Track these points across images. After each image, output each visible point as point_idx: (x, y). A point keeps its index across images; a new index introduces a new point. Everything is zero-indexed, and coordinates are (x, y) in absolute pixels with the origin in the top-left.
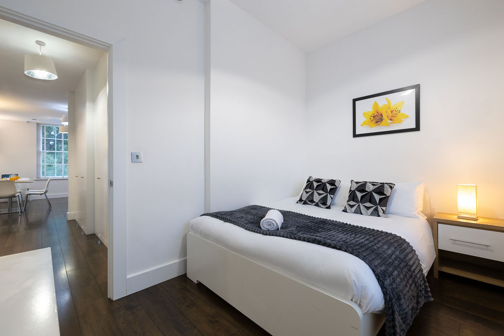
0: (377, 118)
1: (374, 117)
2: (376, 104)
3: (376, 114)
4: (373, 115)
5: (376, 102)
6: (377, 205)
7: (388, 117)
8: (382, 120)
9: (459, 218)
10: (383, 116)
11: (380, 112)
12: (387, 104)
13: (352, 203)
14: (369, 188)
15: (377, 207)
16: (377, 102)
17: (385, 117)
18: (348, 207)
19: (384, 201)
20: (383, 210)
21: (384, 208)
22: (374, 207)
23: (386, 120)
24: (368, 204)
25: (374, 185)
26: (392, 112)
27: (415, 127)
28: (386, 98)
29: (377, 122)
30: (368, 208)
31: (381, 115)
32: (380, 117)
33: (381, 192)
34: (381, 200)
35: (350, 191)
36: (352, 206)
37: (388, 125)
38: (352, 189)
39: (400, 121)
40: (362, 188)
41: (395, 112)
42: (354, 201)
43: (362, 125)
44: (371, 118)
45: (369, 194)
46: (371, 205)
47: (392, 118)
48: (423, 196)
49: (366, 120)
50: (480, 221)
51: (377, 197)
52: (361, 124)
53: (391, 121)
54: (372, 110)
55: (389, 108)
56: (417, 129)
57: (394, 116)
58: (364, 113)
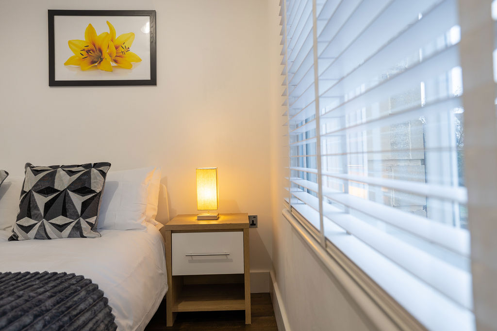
0: (92, 54)
1: (88, 51)
2: (91, 30)
3: (91, 47)
4: (86, 48)
5: (90, 25)
6: (78, 217)
7: (110, 55)
8: (102, 60)
9: (200, 219)
10: (104, 52)
11: (98, 43)
12: (109, 32)
13: (26, 222)
14: (63, 181)
15: (78, 223)
16: (94, 26)
17: (105, 54)
18: (19, 233)
19: (92, 206)
20: (90, 224)
21: (92, 220)
22: (73, 224)
23: (108, 61)
24: (60, 220)
25: (71, 173)
26: (117, 48)
27: (150, 79)
28: (107, 22)
29: (93, 62)
30: (61, 228)
31: (100, 51)
32: (98, 53)
33: (86, 188)
34: (85, 205)
35: (23, 192)
36: (27, 229)
37: (111, 70)
38: (27, 190)
39: (129, 67)
40: (46, 185)
41: (121, 49)
42: (30, 216)
43: (66, 64)
44: (84, 53)
45: (62, 195)
46: (67, 220)
47: (118, 59)
48: (158, 190)
49: (72, 54)
50: (223, 220)
51: (77, 200)
52: (65, 61)
53: (114, 64)
54: (84, 39)
55: (112, 41)
56: (152, 82)
57: (120, 55)
58: (70, 42)
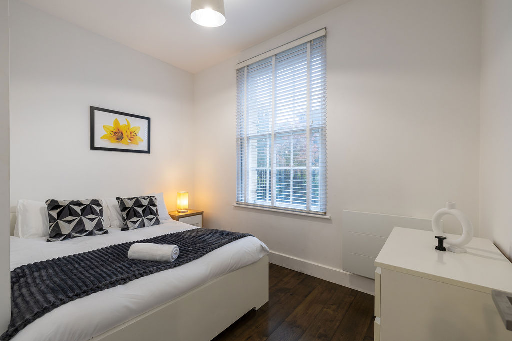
0: (118, 134)
1: (115, 133)
2: (117, 122)
3: (117, 131)
4: (114, 131)
5: (117, 119)
7: (128, 137)
8: (123, 138)
10: (124, 134)
11: (121, 129)
12: (127, 124)
13: (135, 219)
14: (144, 202)
16: (119, 120)
17: (125, 136)
23: (126, 139)
26: (131, 133)
27: (147, 150)
28: (126, 119)
29: (118, 139)
31: (122, 133)
32: (121, 134)
37: (128, 144)
39: (138, 143)
41: (133, 134)
43: (102, 138)
44: (113, 133)
47: (131, 139)
49: (106, 133)
52: (101, 136)
53: (130, 141)
54: (113, 126)
55: (129, 129)
56: (149, 152)
57: (133, 137)
58: (104, 126)
